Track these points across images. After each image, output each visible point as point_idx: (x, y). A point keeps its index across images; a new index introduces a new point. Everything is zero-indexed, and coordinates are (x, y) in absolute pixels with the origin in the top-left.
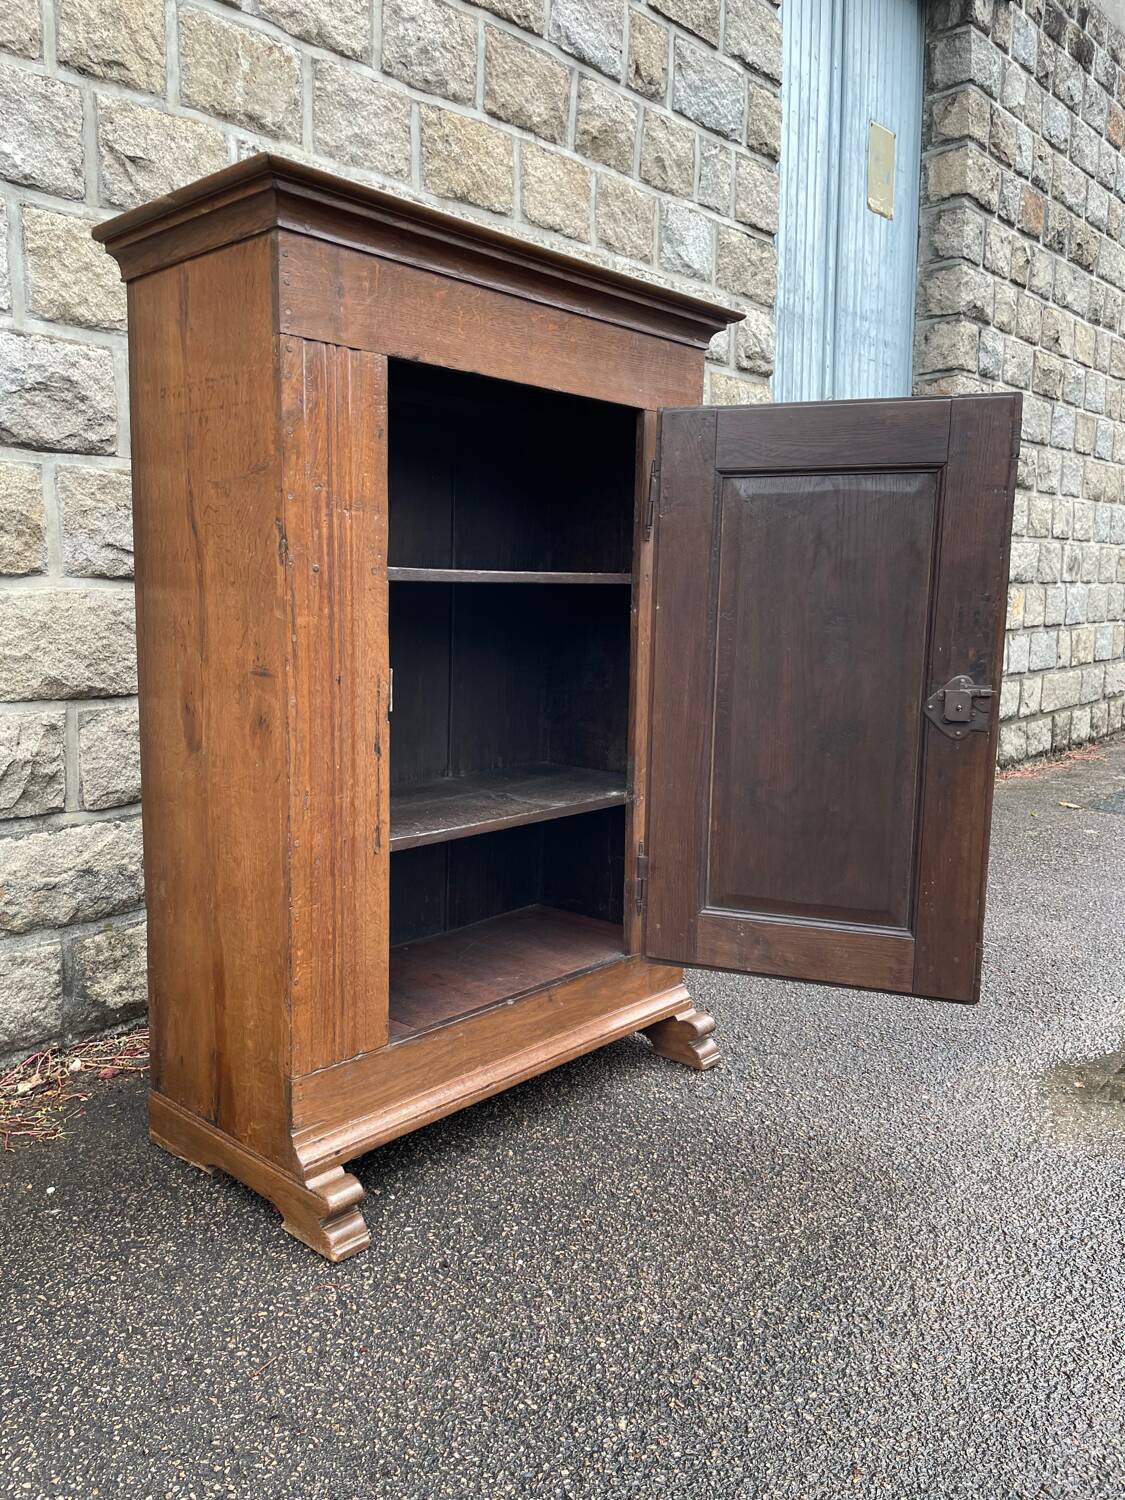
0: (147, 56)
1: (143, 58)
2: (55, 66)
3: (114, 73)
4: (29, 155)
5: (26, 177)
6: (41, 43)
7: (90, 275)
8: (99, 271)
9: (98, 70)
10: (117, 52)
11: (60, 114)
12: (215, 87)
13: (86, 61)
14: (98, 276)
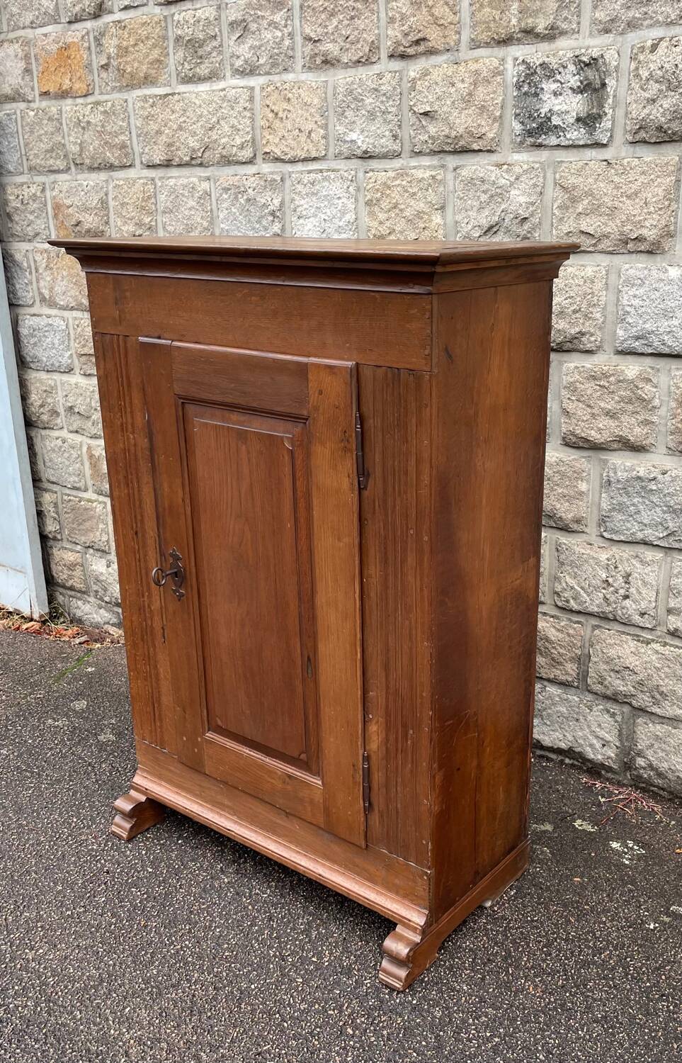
0: (442, 22)
1: (439, 25)
2: (387, 60)
3: (421, 48)
4: (367, 137)
5: (366, 152)
6: (378, 48)
7: (397, 211)
8: (403, 207)
9: (411, 51)
10: (420, 31)
11: (384, 99)
12: (494, 20)
13: (402, 48)
14: (401, 210)
